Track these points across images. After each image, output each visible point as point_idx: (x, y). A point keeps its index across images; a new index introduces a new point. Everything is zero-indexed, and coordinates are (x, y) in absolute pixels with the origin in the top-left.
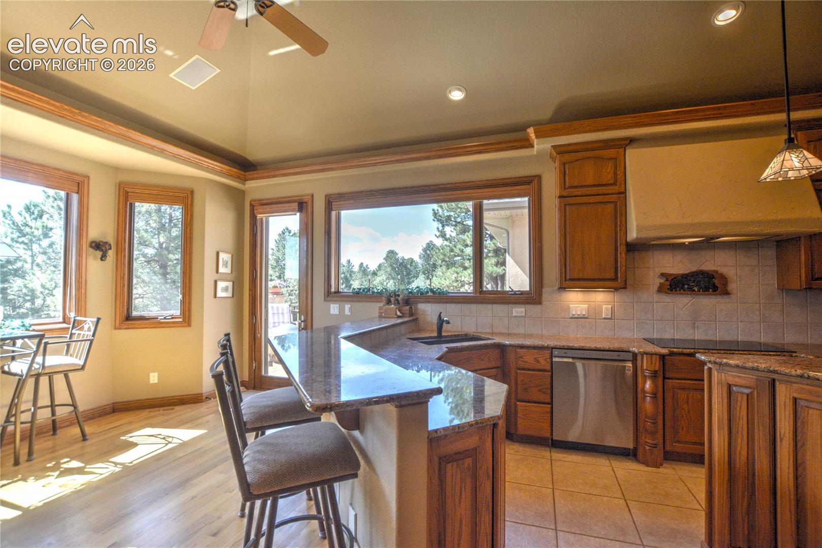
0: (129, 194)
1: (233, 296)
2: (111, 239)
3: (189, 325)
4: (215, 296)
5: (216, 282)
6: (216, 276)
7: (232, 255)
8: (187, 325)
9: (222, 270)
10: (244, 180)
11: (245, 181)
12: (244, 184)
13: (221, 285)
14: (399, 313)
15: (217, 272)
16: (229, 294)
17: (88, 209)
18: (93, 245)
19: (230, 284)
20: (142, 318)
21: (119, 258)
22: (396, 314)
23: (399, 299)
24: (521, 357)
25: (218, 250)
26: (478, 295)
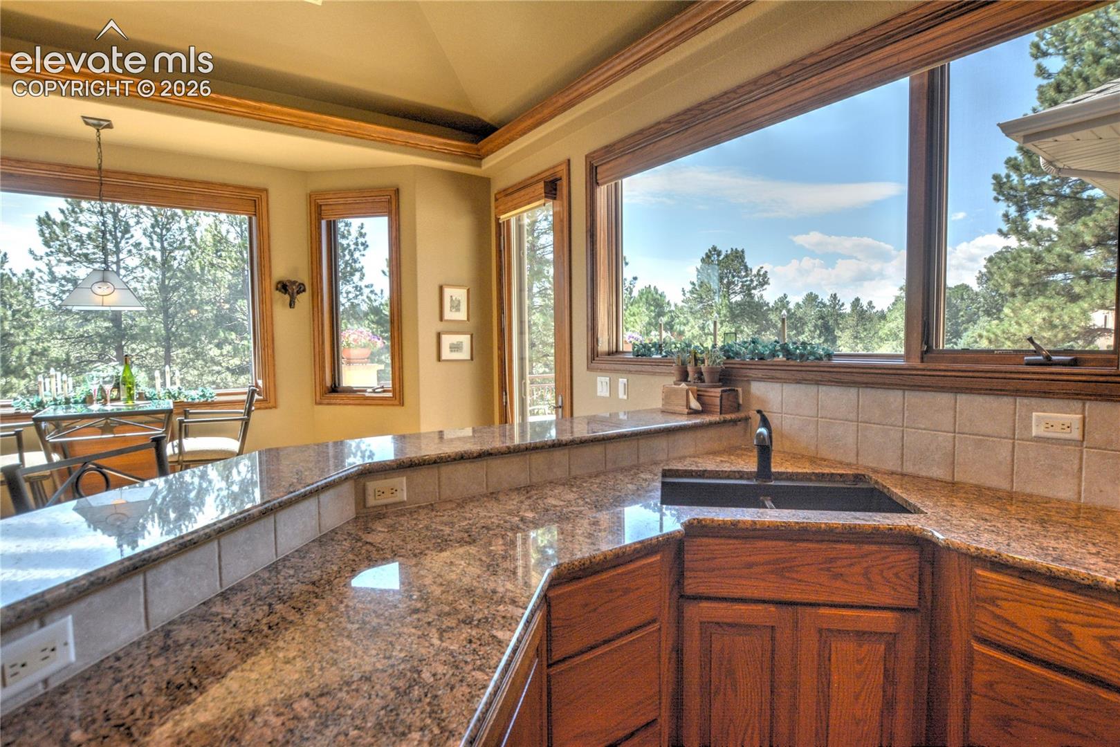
0: (323, 208)
1: (472, 359)
2: (304, 278)
3: (402, 404)
4: (439, 359)
5: (439, 336)
6: (440, 326)
7: (468, 290)
8: (397, 403)
9: (449, 315)
10: (478, 158)
11: (481, 159)
12: (480, 166)
13: (447, 340)
14: (695, 404)
15: (441, 318)
16: (465, 354)
17: (269, 236)
18: (279, 286)
19: (465, 339)
20: (350, 390)
21: (315, 305)
22: (688, 406)
23: (703, 368)
24: (993, 600)
25: (441, 283)
26: (916, 363)
